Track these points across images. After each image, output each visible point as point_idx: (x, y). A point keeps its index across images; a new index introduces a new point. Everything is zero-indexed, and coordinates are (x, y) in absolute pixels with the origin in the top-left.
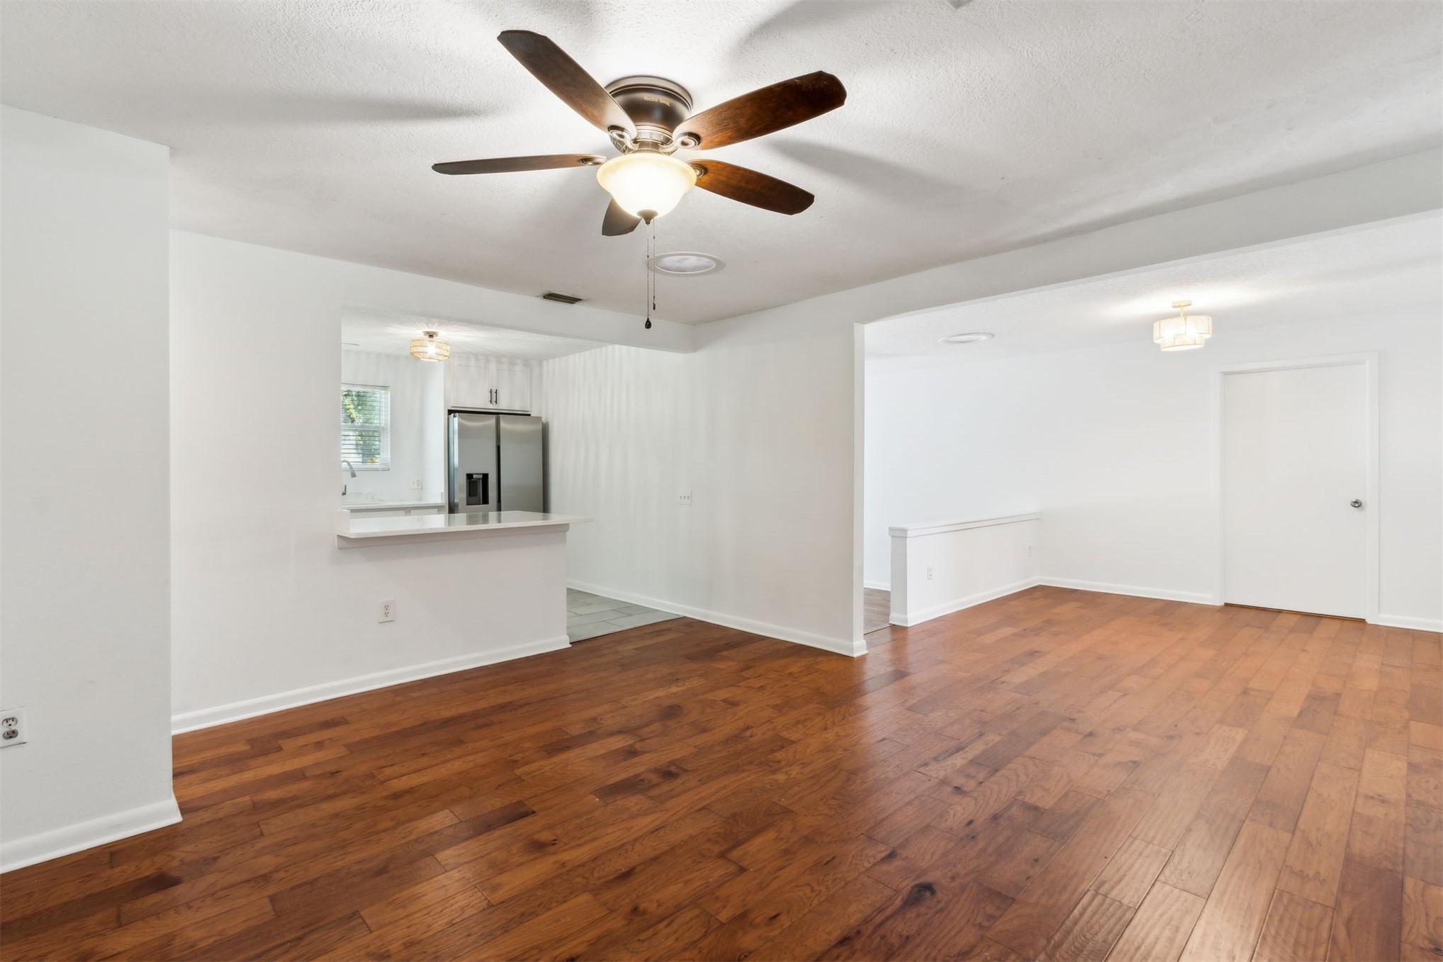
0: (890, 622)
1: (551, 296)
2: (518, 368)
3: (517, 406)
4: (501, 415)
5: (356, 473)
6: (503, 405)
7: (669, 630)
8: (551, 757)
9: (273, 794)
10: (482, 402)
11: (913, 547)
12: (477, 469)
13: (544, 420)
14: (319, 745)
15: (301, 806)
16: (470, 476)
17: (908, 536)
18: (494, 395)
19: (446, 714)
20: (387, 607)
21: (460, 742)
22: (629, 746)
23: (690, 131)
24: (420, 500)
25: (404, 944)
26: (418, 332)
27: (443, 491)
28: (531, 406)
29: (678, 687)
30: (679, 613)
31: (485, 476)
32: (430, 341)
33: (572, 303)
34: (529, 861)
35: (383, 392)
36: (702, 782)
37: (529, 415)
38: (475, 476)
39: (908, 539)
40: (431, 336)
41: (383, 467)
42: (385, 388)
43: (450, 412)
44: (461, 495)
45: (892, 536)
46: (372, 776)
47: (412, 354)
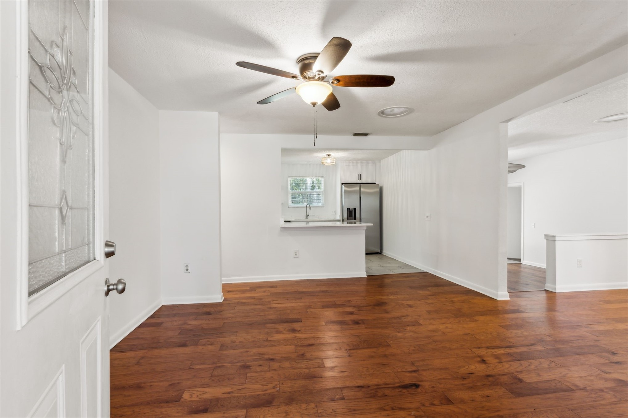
0: (545, 289)
1: (356, 134)
2: (370, 165)
3: (369, 180)
4: (361, 184)
5: (311, 208)
6: (364, 180)
7: (413, 276)
8: (323, 308)
9: (244, 301)
10: (354, 179)
11: (559, 246)
12: (352, 206)
13: (380, 185)
14: (265, 292)
15: (248, 305)
16: (349, 209)
17: (556, 239)
18: (360, 176)
19: (304, 290)
20: (296, 252)
21: (301, 298)
22: (352, 311)
23: (319, 70)
24: (335, 218)
25: (240, 342)
26: (324, 154)
27: (340, 215)
28: (376, 181)
29: (393, 296)
30: (425, 270)
31: (355, 209)
32: (329, 157)
33: (366, 136)
34: (288, 333)
35: (322, 178)
36: (366, 328)
37: (375, 184)
38: (351, 209)
39: (556, 241)
40: (329, 156)
41: (322, 206)
42: (322, 176)
43: (342, 184)
44: (346, 216)
45: (547, 240)
46: (269, 302)
47: (322, 163)
